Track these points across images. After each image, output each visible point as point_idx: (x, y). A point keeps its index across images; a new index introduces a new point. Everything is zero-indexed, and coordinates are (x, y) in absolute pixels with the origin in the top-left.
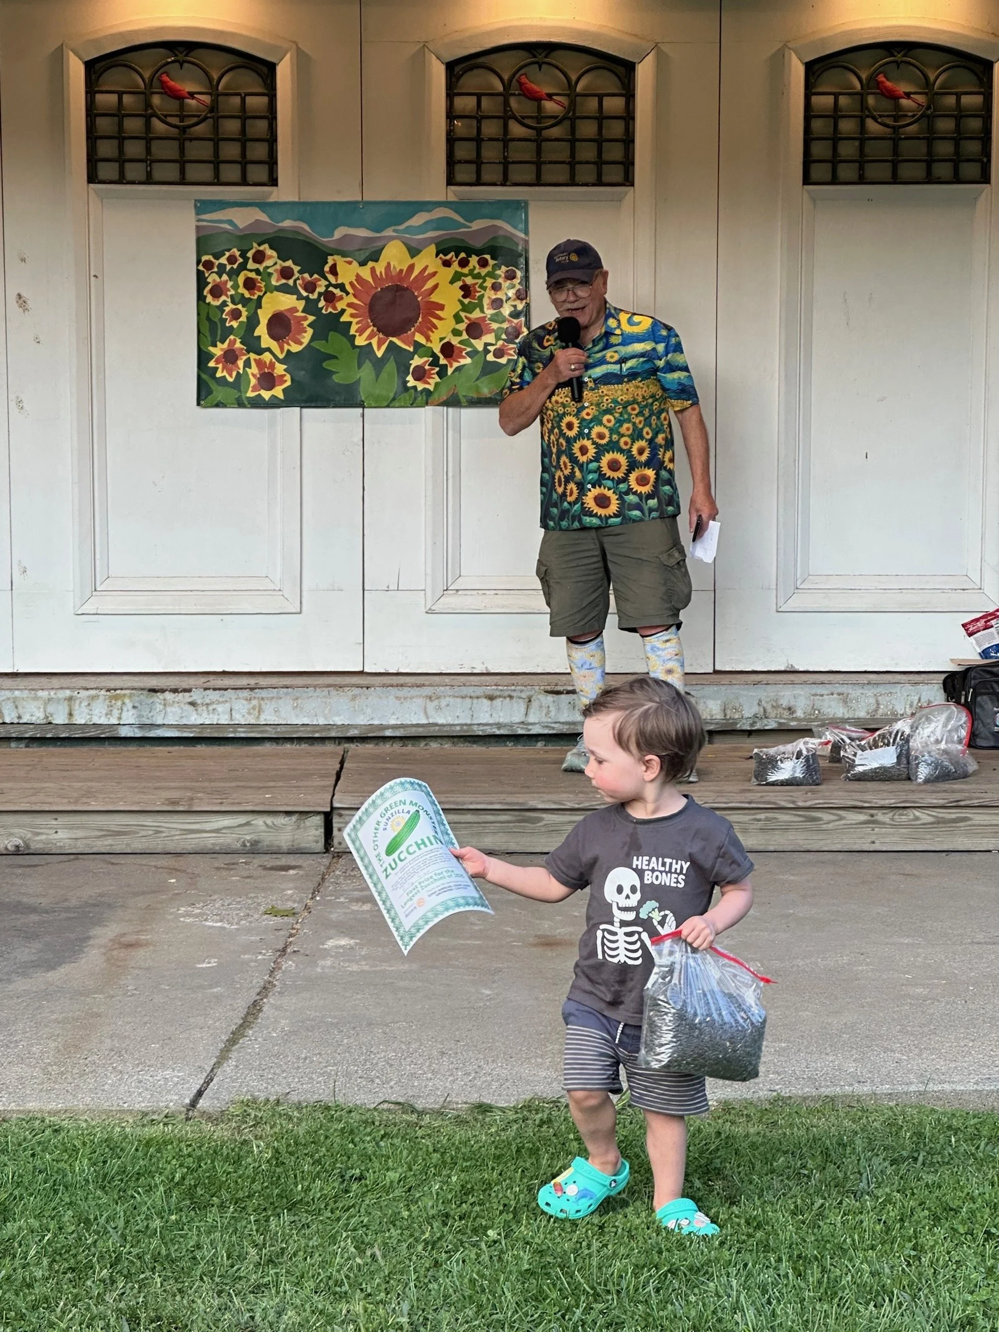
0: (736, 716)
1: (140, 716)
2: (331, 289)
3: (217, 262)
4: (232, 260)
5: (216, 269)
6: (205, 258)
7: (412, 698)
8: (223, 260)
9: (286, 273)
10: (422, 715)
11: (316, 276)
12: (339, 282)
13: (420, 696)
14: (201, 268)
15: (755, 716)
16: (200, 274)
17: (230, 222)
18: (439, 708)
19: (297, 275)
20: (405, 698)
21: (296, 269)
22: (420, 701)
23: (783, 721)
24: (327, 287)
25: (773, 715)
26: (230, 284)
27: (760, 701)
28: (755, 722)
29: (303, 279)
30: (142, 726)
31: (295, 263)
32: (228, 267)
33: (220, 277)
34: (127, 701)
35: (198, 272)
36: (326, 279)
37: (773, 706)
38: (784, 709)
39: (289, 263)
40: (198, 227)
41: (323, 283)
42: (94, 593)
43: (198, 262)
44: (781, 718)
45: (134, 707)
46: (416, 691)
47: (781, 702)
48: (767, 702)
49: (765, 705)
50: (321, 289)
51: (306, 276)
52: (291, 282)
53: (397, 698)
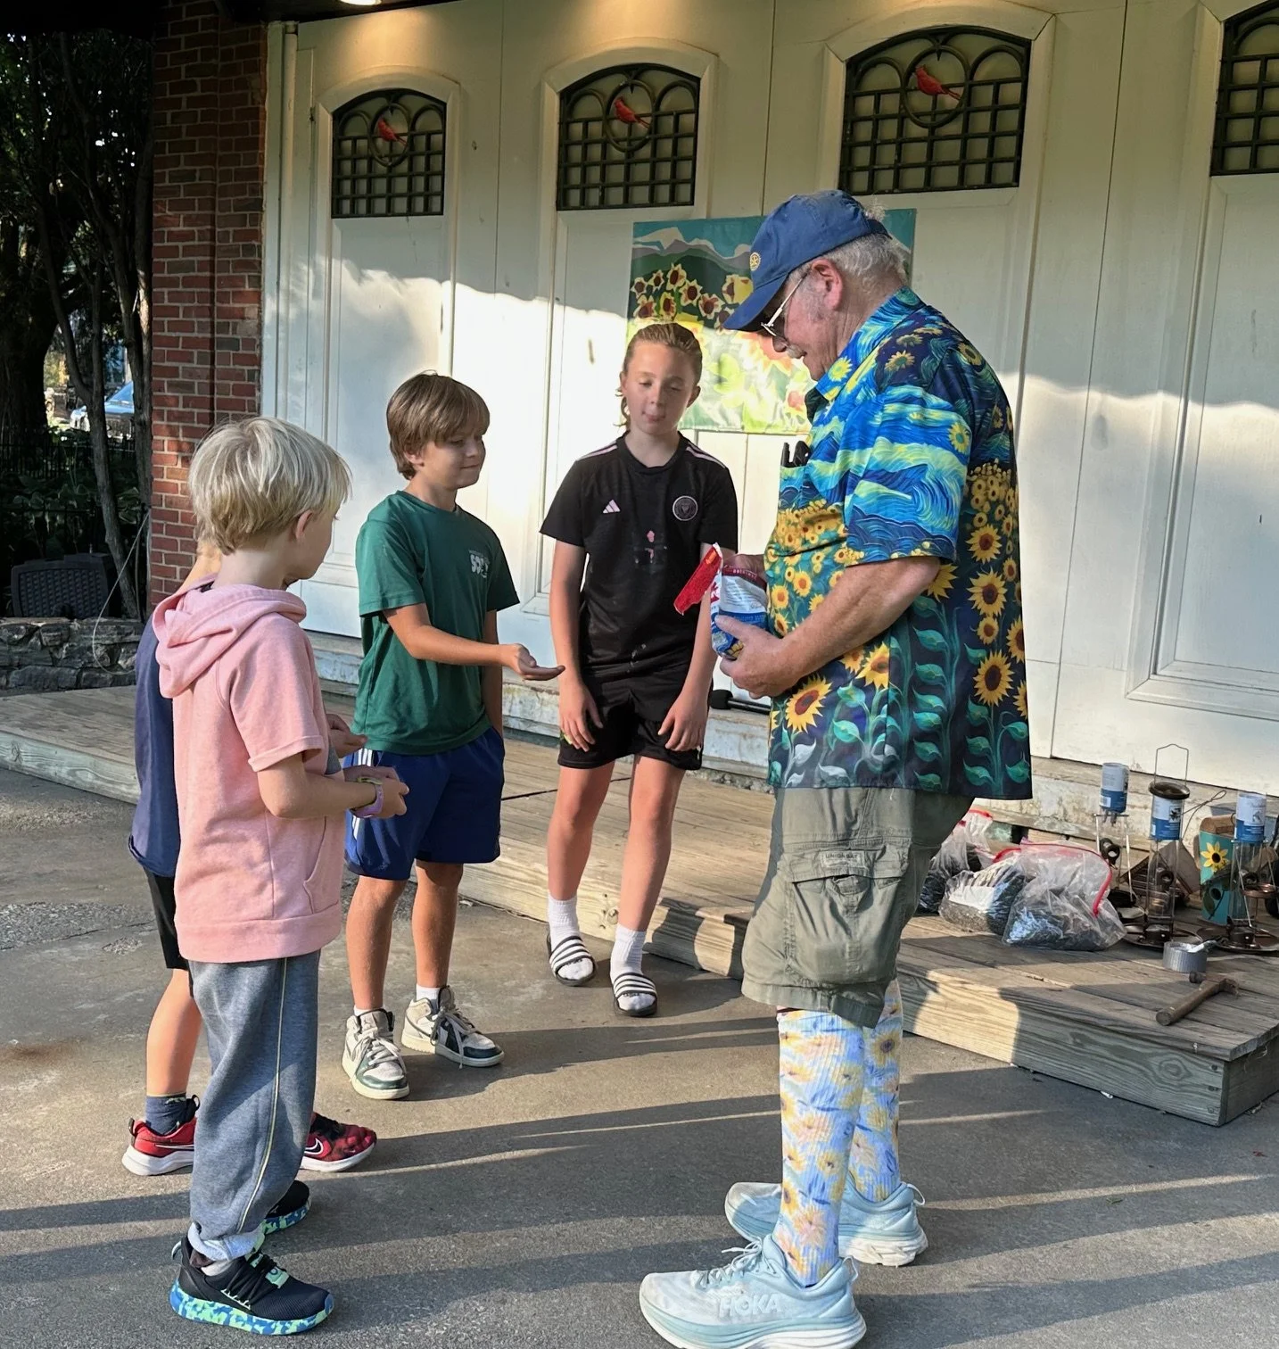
0: (1033, 813)
1: (524, 711)
2: (727, 309)
3: (646, 284)
4: (657, 281)
5: (645, 291)
6: (637, 280)
7: (729, 733)
8: (651, 282)
9: (692, 293)
10: (736, 752)
11: (714, 296)
12: (735, 302)
13: (735, 733)
14: (633, 290)
15: (1054, 816)
16: (632, 295)
17: (658, 244)
18: (751, 748)
19: (699, 295)
20: (724, 732)
21: (699, 288)
22: (735, 738)
23: (1084, 828)
24: (723, 307)
25: (1074, 819)
26: (654, 305)
27: (1061, 800)
28: (1053, 824)
29: (704, 298)
30: (525, 721)
31: (699, 283)
32: (654, 289)
33: (648, 298)
34: (516, 695)
35: (631, 293)
36: (723, 299)
37: (1074, 809)
38: (1087, 814)
39: (694, 283)
40: (634, 250)
41: (720, 303)
42: (538, 594)
43: (632, 284)
44: (1083, 823)
45: (521, 702)
46: (733, 727)
47: (1085, 805)
48: (1068, 803)
49: (1066, 805)
50: (718, 310)
51: (706, 295)
52: (694, 302)
53: (717, 731)
